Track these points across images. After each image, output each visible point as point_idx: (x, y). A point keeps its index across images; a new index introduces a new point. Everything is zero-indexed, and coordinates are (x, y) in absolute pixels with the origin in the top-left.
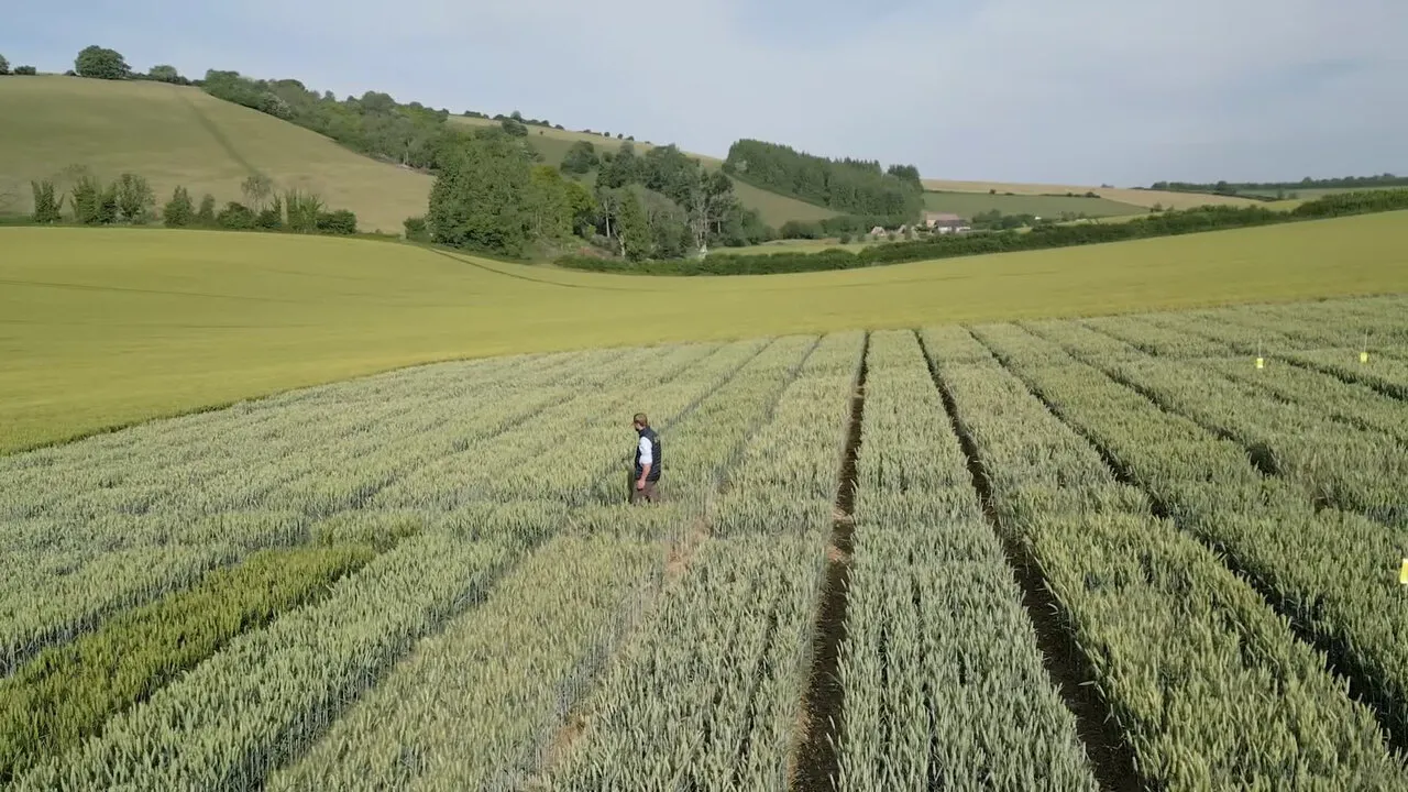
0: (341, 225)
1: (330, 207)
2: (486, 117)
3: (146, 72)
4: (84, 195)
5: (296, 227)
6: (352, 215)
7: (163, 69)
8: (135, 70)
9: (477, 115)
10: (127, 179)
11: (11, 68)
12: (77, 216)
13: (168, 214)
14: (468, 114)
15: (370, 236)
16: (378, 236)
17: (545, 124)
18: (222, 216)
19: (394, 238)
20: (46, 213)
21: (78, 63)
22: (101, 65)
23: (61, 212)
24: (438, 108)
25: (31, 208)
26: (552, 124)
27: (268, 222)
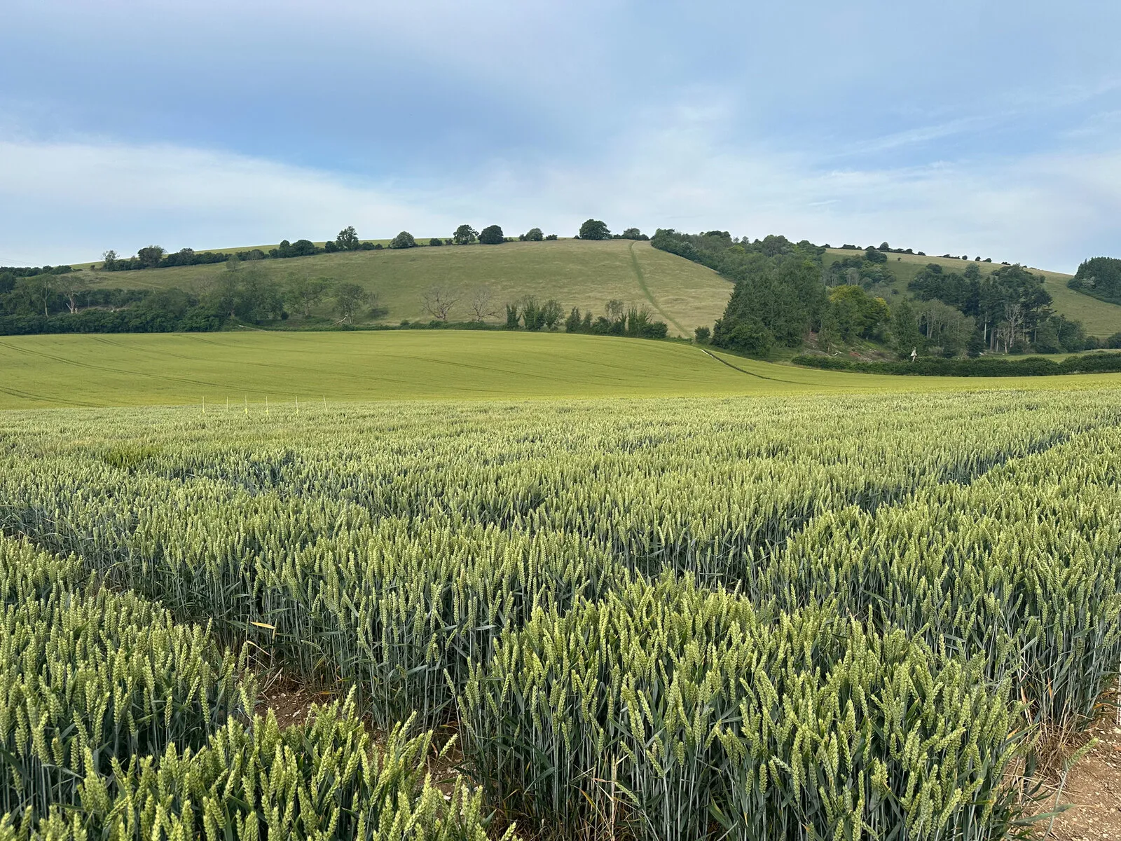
0: (658, 332)
1: (653, 320)
2: (859, 248)
3: (621, 234)
4: (529, 313)
5: (632, 334)
6: (665, 325)
7: (632, 231)
8: (613, 233)
9: (853, 247)
10: (551, 303)
11: (544, 236)
12: (526, 325)
13: (567, 324)
14: (845, 247)
15: (674, 340)
16: (679, 339)
17: (909, 251)
18: (595, 325)
19: (689, 341)
20: (512, 325)
21: (581, 231)
22: (593, 231)
23: (519, 323)
24: (819, 244)
25: (505, 320)
26: (916, 252)
27: (617, 330)
